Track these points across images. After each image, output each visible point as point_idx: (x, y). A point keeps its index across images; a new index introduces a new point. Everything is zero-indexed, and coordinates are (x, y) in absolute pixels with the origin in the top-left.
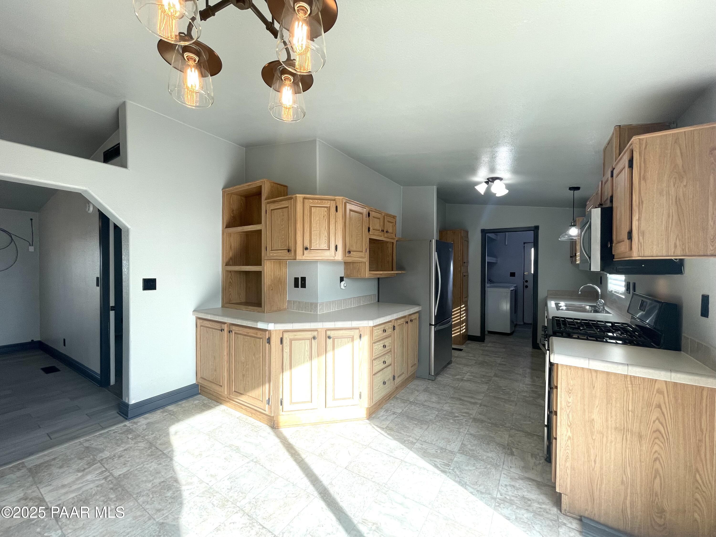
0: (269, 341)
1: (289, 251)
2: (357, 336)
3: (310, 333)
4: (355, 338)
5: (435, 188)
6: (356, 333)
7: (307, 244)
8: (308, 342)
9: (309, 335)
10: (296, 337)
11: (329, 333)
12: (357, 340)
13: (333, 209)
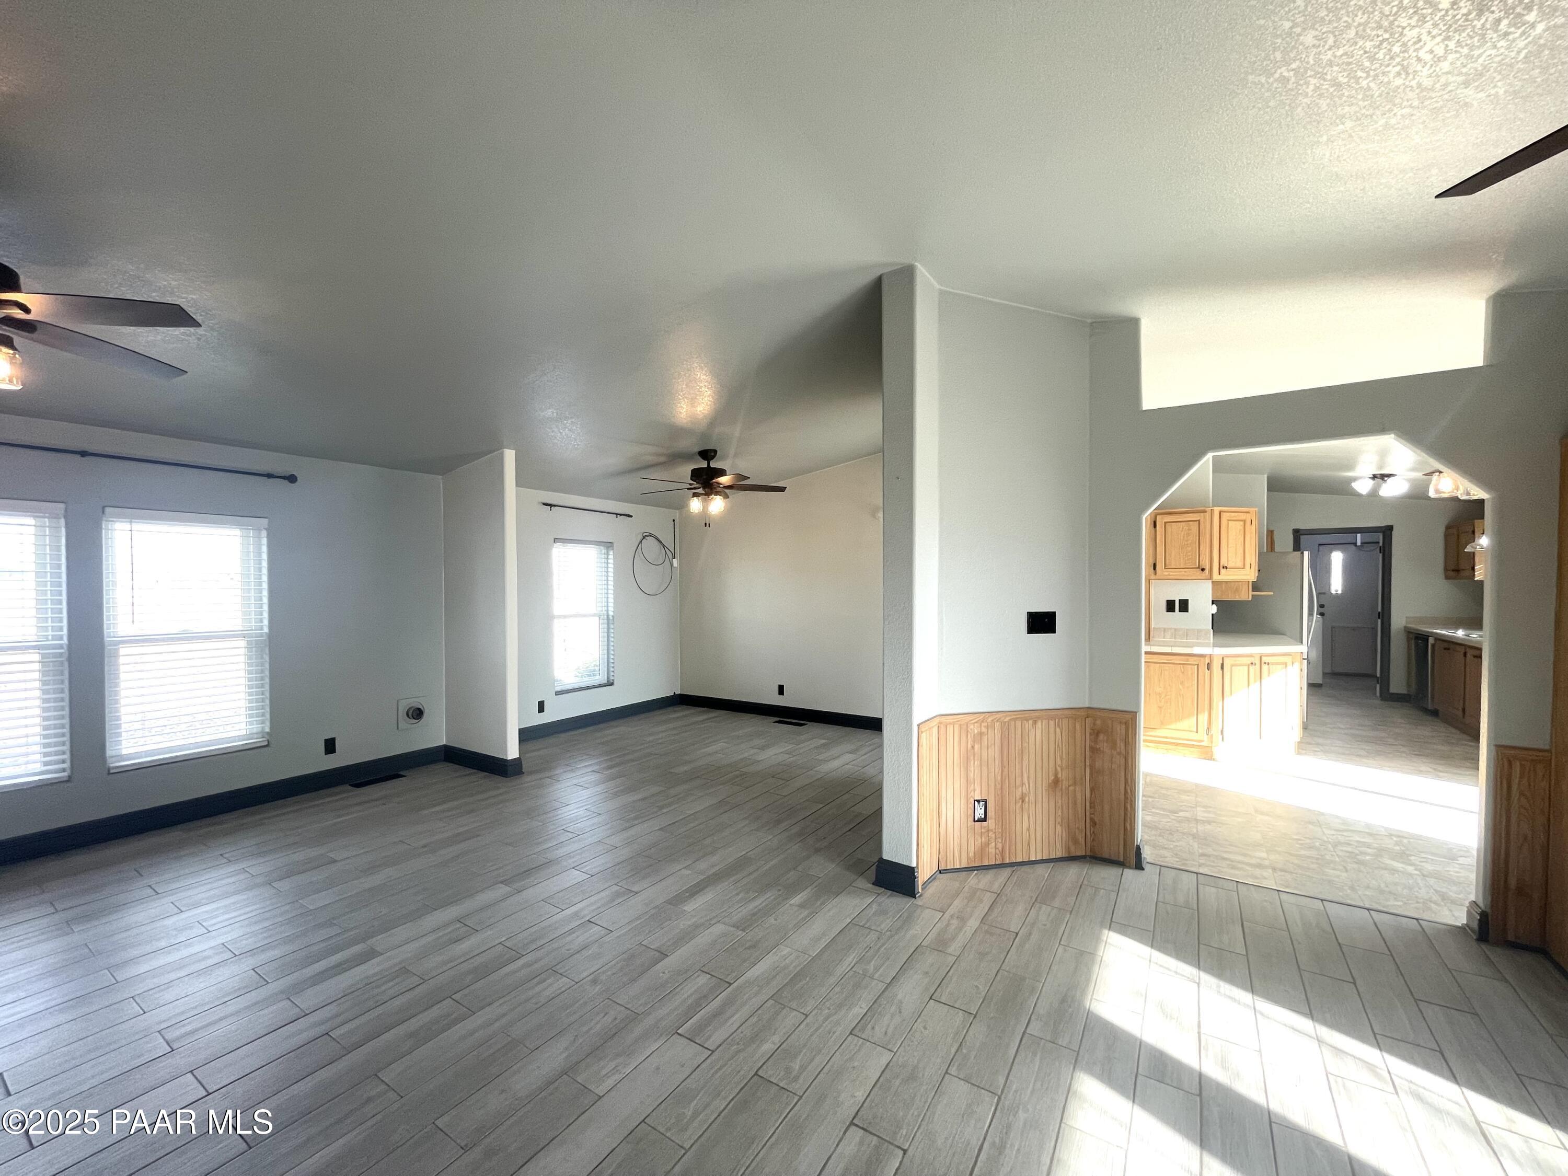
0: (1209, 666)
1: (1203, 570)
2: (1289, 663)
3: (1248, 658)
4: (1288, 664)
5: (1266, 476)
6: (1288, 659)
7: (1224, 562)
8: (1246, 668)
9: (1248, 661)
10: (1238, 662)
11: (1264, 659)
12: (1290, 666)
13: (1248, 522)
